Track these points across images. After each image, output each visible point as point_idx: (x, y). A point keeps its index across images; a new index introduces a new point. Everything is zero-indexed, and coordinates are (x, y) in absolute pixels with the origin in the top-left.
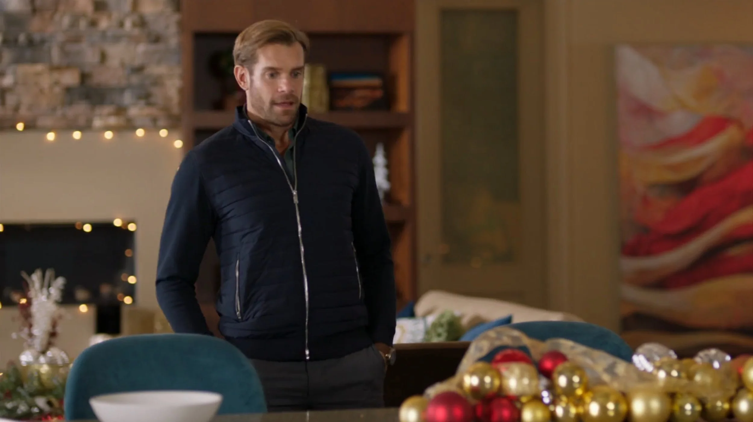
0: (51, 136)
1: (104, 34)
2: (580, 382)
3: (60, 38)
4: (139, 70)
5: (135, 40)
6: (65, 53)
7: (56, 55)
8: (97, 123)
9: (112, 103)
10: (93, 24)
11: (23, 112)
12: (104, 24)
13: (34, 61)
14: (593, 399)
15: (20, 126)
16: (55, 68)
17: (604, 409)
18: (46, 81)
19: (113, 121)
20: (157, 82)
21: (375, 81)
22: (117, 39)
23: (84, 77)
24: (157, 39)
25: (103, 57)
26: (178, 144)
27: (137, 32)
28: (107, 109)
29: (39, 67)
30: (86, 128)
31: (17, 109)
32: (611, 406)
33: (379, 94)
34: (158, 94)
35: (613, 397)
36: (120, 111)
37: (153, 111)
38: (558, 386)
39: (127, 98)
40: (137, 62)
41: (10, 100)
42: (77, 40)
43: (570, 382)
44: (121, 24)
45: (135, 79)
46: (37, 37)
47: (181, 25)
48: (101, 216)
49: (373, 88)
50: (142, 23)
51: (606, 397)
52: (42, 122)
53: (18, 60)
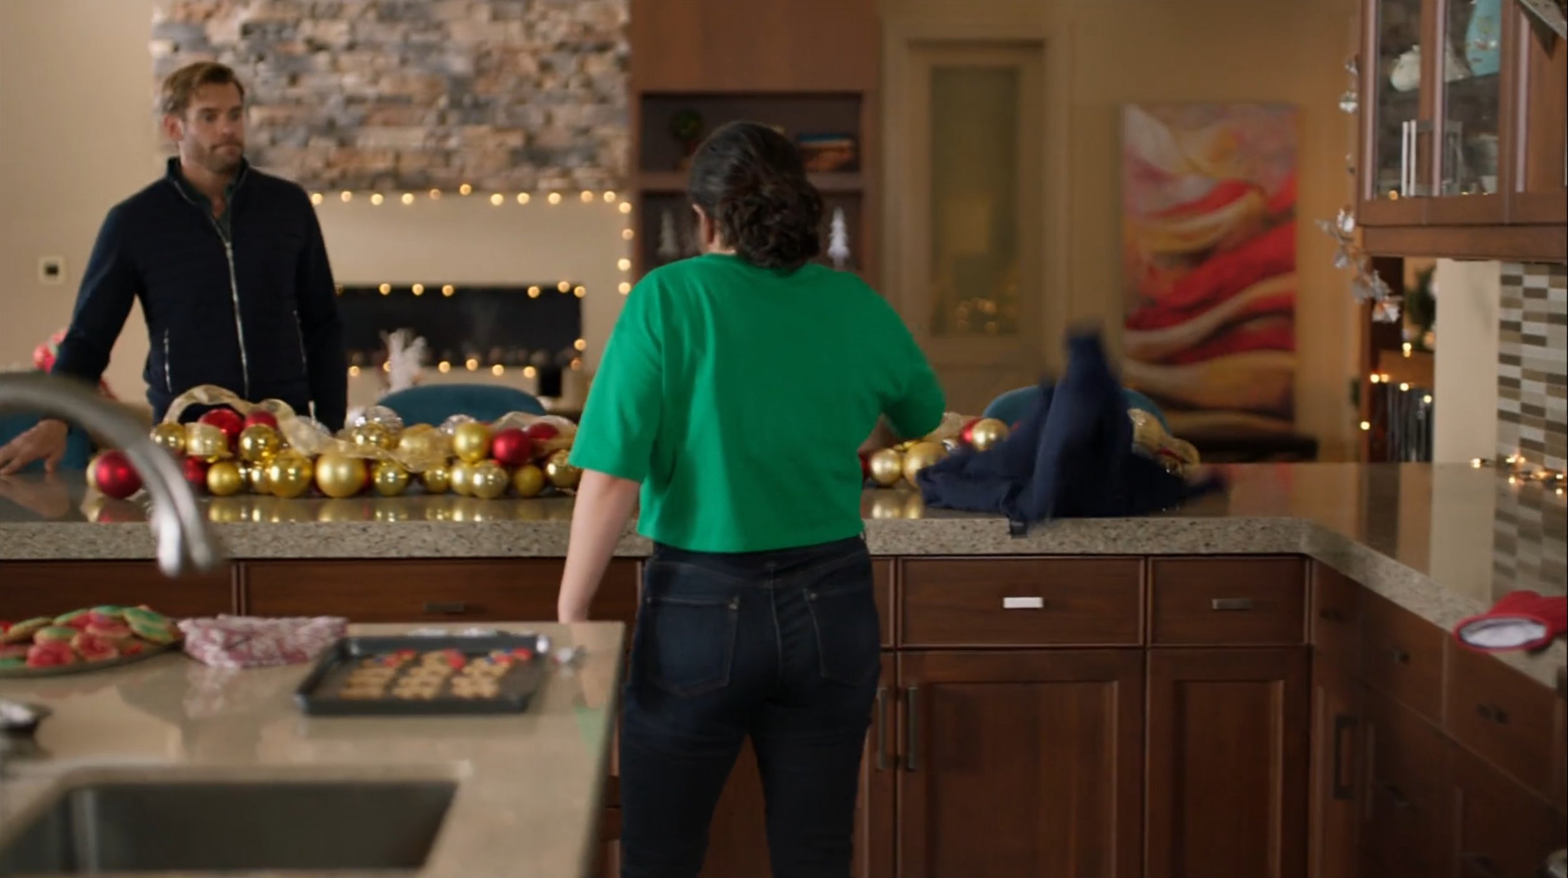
0: (497, 199)
1: (549, 96)
2: (266, 445)
3: (505, 99)
4: (585, 131)
5: (581, 101)
6: (510, 114)
7: (501, 118)
8: (543, 184)
9: (557, 165)
10: (538, 85)
11: (469, 174)
12: (549, 84)
13: (479, 122)
14: (276, 462)
15: (465, 189)
16: (499, 130)
17: (284, 473)
18: (491, 143)
19: (558, 183)
20: (604, 143)
21: (845, 143)
22: (562, 100)
23: (530, 139)
24: (603, 100)
25: (549, 119)
26: (625, 207)
27: (581, 92)
28: (552, 171)
29: (484, 129)
30: (532, 190)
31: (462, 170)
32: (292, 471)
33: (846, 156)
34: (604, 158)
35: (297, 463)
36: (566, 173)
37: (598, 174)
38: (244, 449)
39: (573, 161)
40: (583, 123)
41: (456, 162)
42: (521, 101)
43: (255, 444)
44: (566, 85)
45: (581, 141)
46: (482, 98)
47: (630, 85)
48: (547, 279)
49: (841, 150)
50: (588, 84)
51: (290, 461)
52: (491, 183)
53: (464, 122)
